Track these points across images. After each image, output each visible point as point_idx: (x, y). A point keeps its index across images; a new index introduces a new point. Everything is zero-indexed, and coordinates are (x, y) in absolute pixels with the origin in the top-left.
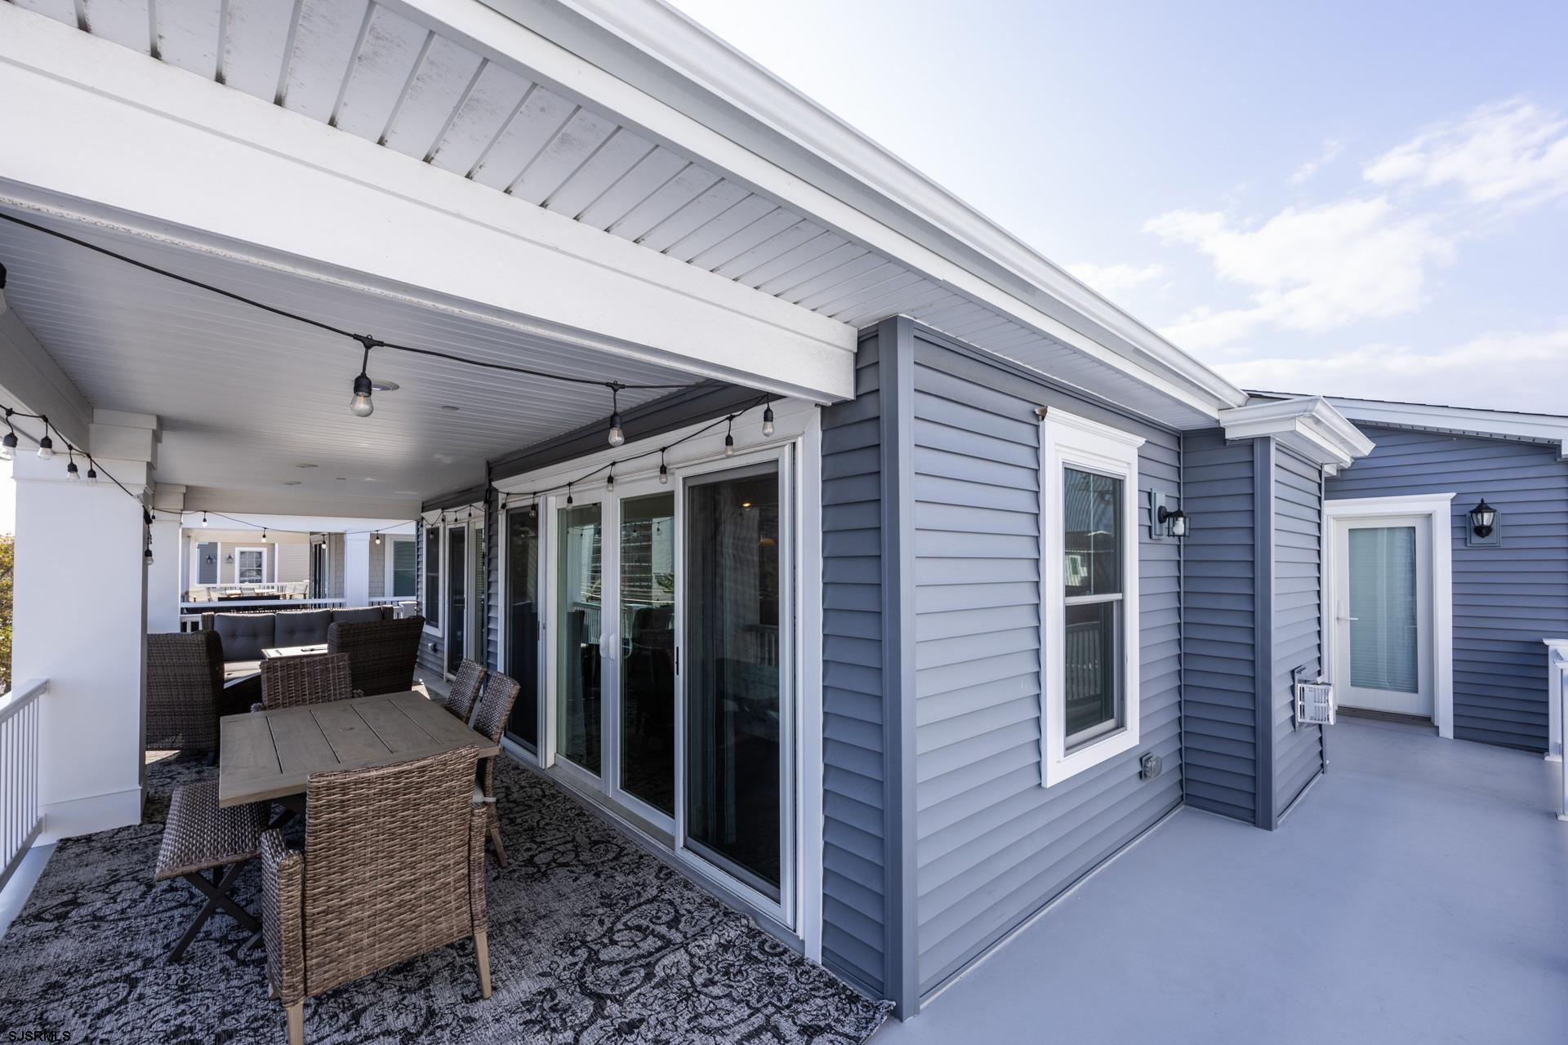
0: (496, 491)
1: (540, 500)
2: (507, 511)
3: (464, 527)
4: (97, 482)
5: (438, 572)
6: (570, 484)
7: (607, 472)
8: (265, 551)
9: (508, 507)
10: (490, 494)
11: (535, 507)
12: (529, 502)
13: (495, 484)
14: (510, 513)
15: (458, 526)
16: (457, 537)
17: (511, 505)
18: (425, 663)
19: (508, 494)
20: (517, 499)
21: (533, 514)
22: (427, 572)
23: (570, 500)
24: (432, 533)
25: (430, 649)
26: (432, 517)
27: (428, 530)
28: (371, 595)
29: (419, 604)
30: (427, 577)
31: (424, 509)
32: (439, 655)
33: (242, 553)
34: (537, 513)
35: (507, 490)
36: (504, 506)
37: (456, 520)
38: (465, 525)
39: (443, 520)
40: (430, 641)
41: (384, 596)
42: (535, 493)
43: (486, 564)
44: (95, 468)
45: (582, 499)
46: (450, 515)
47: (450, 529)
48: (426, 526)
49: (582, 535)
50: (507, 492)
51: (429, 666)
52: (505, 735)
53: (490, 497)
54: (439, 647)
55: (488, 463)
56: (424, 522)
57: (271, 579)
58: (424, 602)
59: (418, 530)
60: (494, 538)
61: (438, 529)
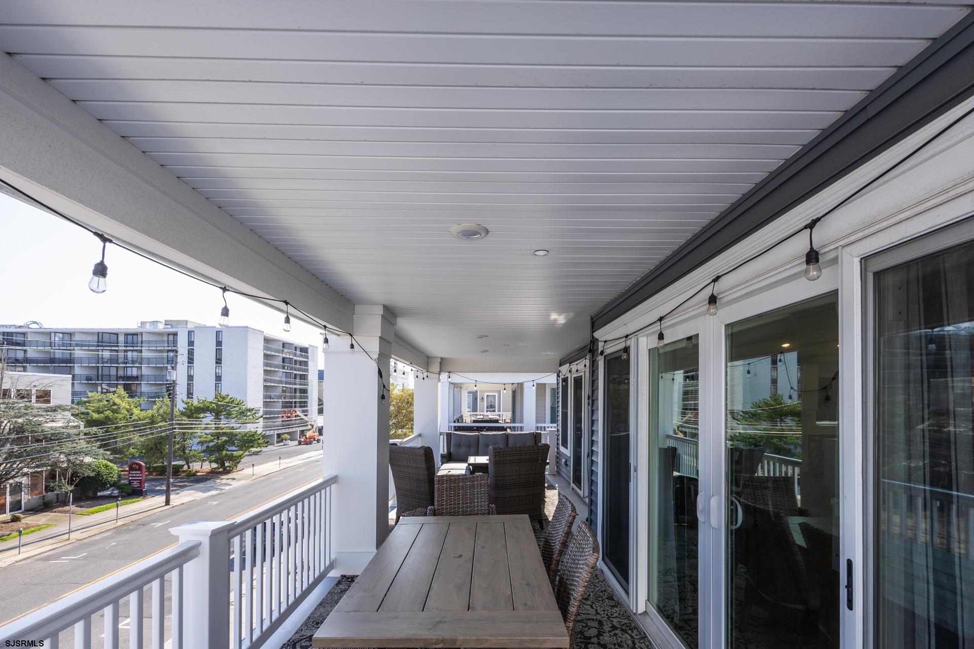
0: (597, 340)
1: (631, 343)
2: (605, 357)
3: (582, 376)
4: (354, 351)
5: (567, 409)
6: (661, 319)
7: (707, 293)
8: (496, 394)
9: (605, 354)
10: (593, 345)
11: (626, 350)
12: (622, 346)
13: (596, 335)
14: (609, 358)
15: (579, 375)
16: (578, 382)
17: (608, 351)
18: (561, 473)
19: (605, 342)
20: (612, 345)
21: (625, 356)
22: (562, 409)
23: (661, 337)
24: (564, 381)
25: (563, 464)
26: (565, 369)
27: (562, 379)
28: (537, 422)
29: (558, 430)
30: (562, 412)
31: (560, 365)
32: (568, 469)
33: (487, 396)
34: (629, 355)
35: (604, 339)
36: (602, 353)
37: (577, 371)
38: (582, 374)
39: (570, 371)
40: (564, 458)
41: (545, 423)
42: (627, 336)
43: (590, 405)
44: (354, 343)
45: (675, 334)
46: (574, 367)
47: (574, 378)
48: (562, 377)
49: (673, 380)
50: (604, 340)
51: (563, 475)
52: (603, 559)
53: (593, 347)
54: (568, 463)
55: (592, 319)
56: (561, 374)
57: (499, 411)
58: (560, 429)
59: (558, 380)
60: (596, 382)
61: (567, 378)
